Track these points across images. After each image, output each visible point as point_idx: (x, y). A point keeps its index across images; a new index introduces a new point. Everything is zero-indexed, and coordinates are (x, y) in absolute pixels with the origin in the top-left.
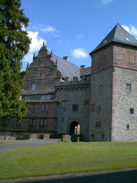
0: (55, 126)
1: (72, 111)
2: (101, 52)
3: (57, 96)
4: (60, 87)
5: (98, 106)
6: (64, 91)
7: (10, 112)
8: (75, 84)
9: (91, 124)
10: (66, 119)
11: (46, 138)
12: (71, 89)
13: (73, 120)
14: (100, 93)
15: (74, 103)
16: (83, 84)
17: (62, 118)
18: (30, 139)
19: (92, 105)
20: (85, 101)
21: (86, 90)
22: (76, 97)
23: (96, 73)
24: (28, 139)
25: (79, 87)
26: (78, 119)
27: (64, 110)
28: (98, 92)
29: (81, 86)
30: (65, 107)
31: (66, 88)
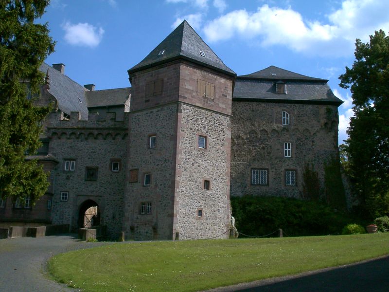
0: (49, 210)
1: (85, 180)
2: (154, 72)
3: (53, 148)
4: (60, 130)
5: (144, 174)
6: (69, 139)
7: (24, 186)
8: (92, 126)
9: (129, 206)
10: (72, 196)
11: (40, 234)
12: (83, 136)
13: (87, 198)
14: (149, 148)
15: (90, 165)
16: (109, 129)
17: (63, 195)
18: (11, 236)
19: (132, 170)
20: (112, 160)
21: (114, 139)
22: (94, 152)
23: (141, 111)
24: (6, 237)
25: (99, 134)
26: (96, 196)
27: (68, 178)
28: (146, 146)
29: (105, 132)
30: (69, 172)
31: (73, 133)
